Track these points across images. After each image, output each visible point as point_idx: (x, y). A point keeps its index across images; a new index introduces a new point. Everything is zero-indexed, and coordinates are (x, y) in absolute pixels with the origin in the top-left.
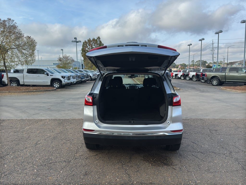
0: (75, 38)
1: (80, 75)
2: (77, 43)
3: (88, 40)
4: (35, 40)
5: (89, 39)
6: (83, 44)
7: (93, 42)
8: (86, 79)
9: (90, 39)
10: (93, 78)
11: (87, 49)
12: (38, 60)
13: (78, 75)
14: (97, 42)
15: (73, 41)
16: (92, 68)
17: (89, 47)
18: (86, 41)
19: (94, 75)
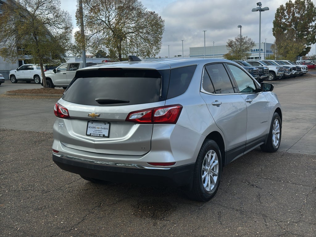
0: (258, 4)
1: (258, 70)
2: (261, 12)
3: (287, 4)
4: (160, 17)
5: (288, 2)
6: (277, 12)
7: (296, 7)
8: (267, 76)
9: (290, 1)
10: (278, 75)
11: (284, 21)
12: (204, 46)
13: (254, 69)
14: (305, 6)
15: (254, 10)
16: (286, 57)
17: (287, 17)
18: (282, 6)
19: (280, 70)
